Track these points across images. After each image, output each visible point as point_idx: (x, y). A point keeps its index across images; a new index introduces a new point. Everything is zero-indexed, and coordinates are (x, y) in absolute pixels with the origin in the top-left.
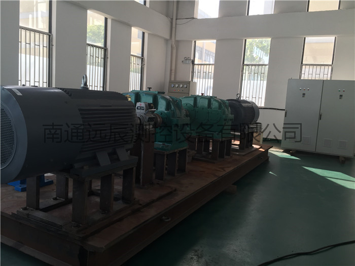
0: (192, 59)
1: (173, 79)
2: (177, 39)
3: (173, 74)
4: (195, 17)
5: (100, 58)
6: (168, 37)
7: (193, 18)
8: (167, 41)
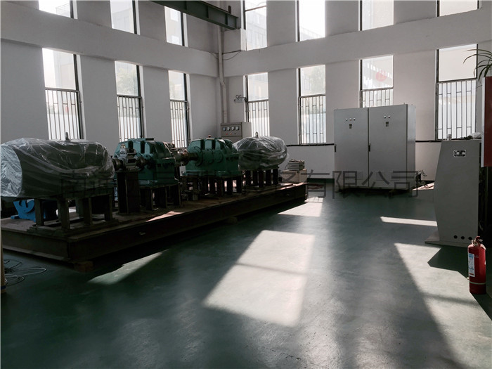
0: (245, 96)
1: (225, 122)
2: (226, 75)
3: (225, 115)
4: (242, 49)
5: (134, 108)
6: (215, 75)
7: (240, 51)
8: (214, 79)
